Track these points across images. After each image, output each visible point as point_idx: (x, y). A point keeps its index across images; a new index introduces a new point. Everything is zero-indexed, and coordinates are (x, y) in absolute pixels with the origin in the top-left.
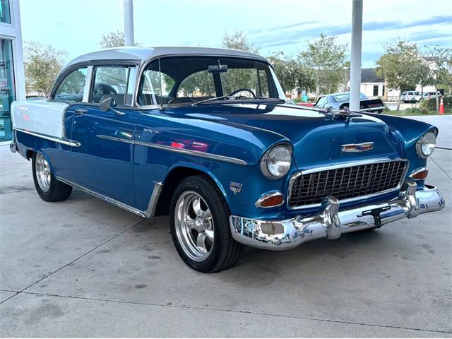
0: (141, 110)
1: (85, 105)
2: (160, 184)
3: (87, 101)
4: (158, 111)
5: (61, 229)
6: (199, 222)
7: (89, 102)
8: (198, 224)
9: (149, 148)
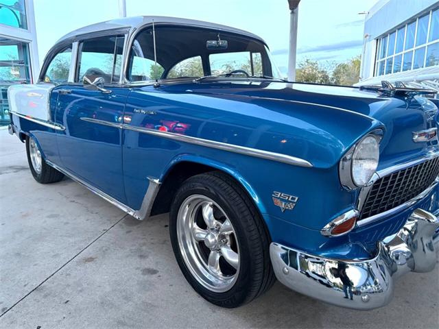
0: (131, 87)
1: (70, 85)
2: (157, 181)
3: (73, 81)
4: (152, 88)
5: (45, 222)
6: (213, 237)
7: (75, 81)
8: (211, 240)
9: (141, 134)
